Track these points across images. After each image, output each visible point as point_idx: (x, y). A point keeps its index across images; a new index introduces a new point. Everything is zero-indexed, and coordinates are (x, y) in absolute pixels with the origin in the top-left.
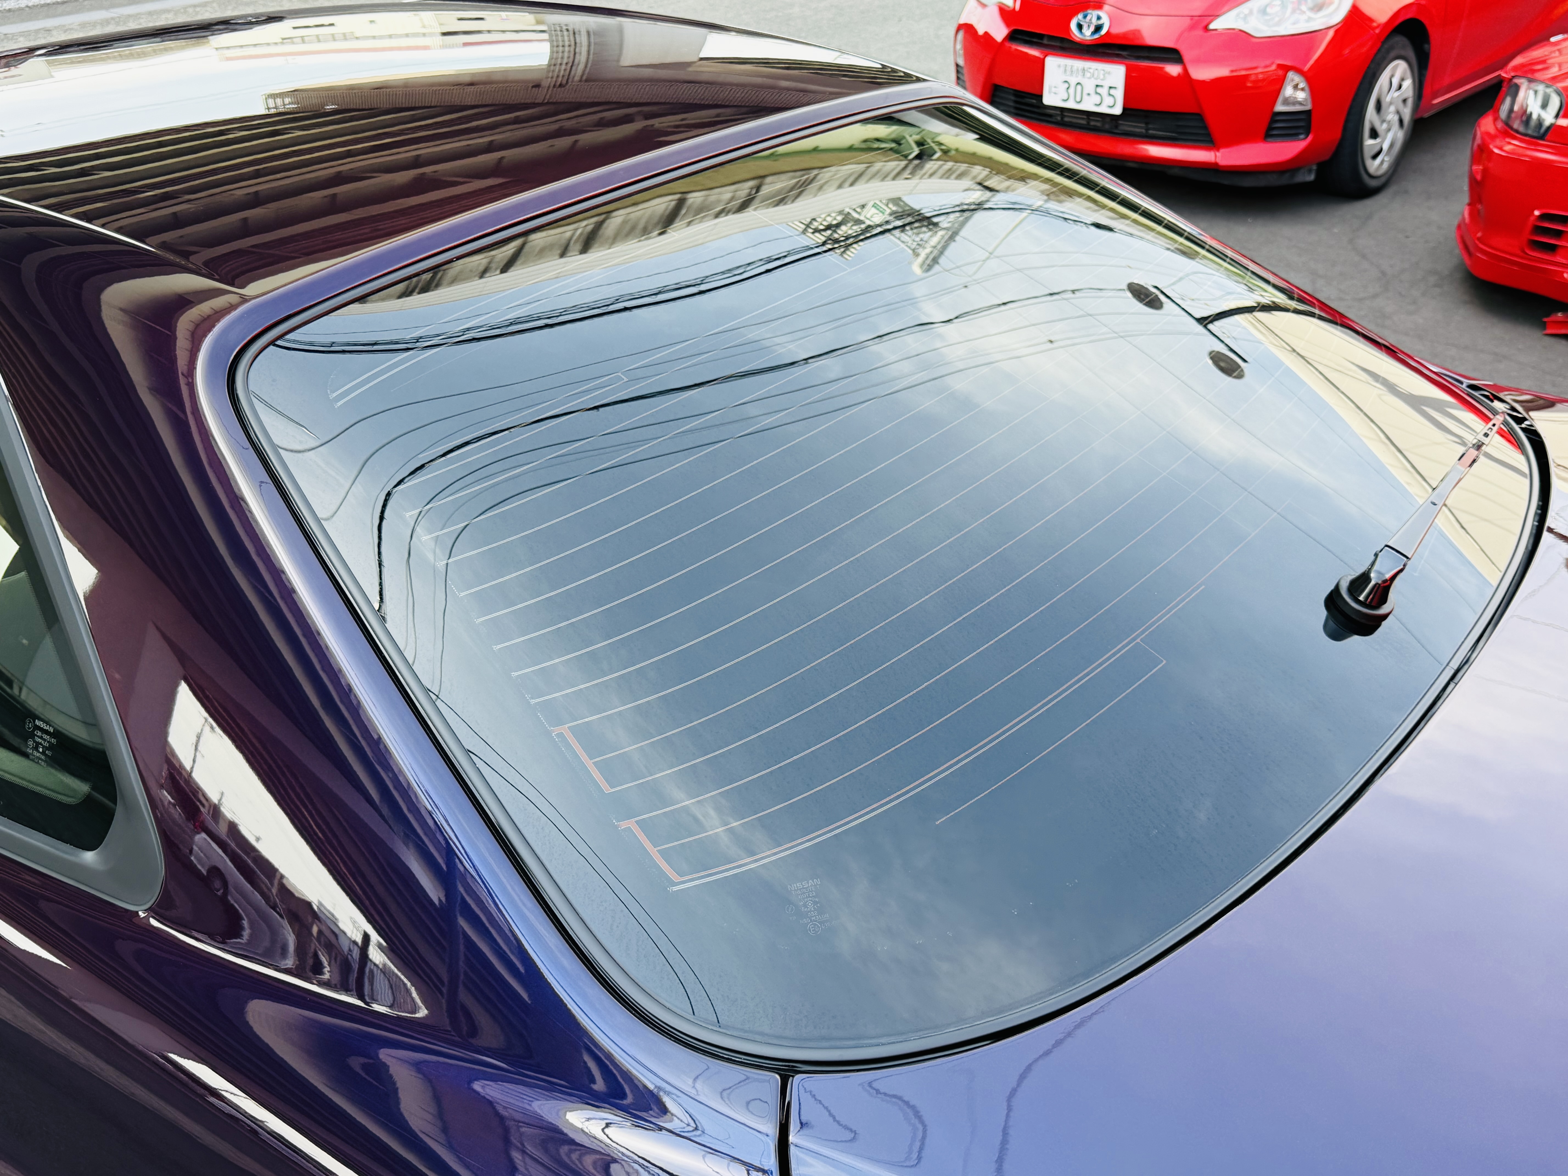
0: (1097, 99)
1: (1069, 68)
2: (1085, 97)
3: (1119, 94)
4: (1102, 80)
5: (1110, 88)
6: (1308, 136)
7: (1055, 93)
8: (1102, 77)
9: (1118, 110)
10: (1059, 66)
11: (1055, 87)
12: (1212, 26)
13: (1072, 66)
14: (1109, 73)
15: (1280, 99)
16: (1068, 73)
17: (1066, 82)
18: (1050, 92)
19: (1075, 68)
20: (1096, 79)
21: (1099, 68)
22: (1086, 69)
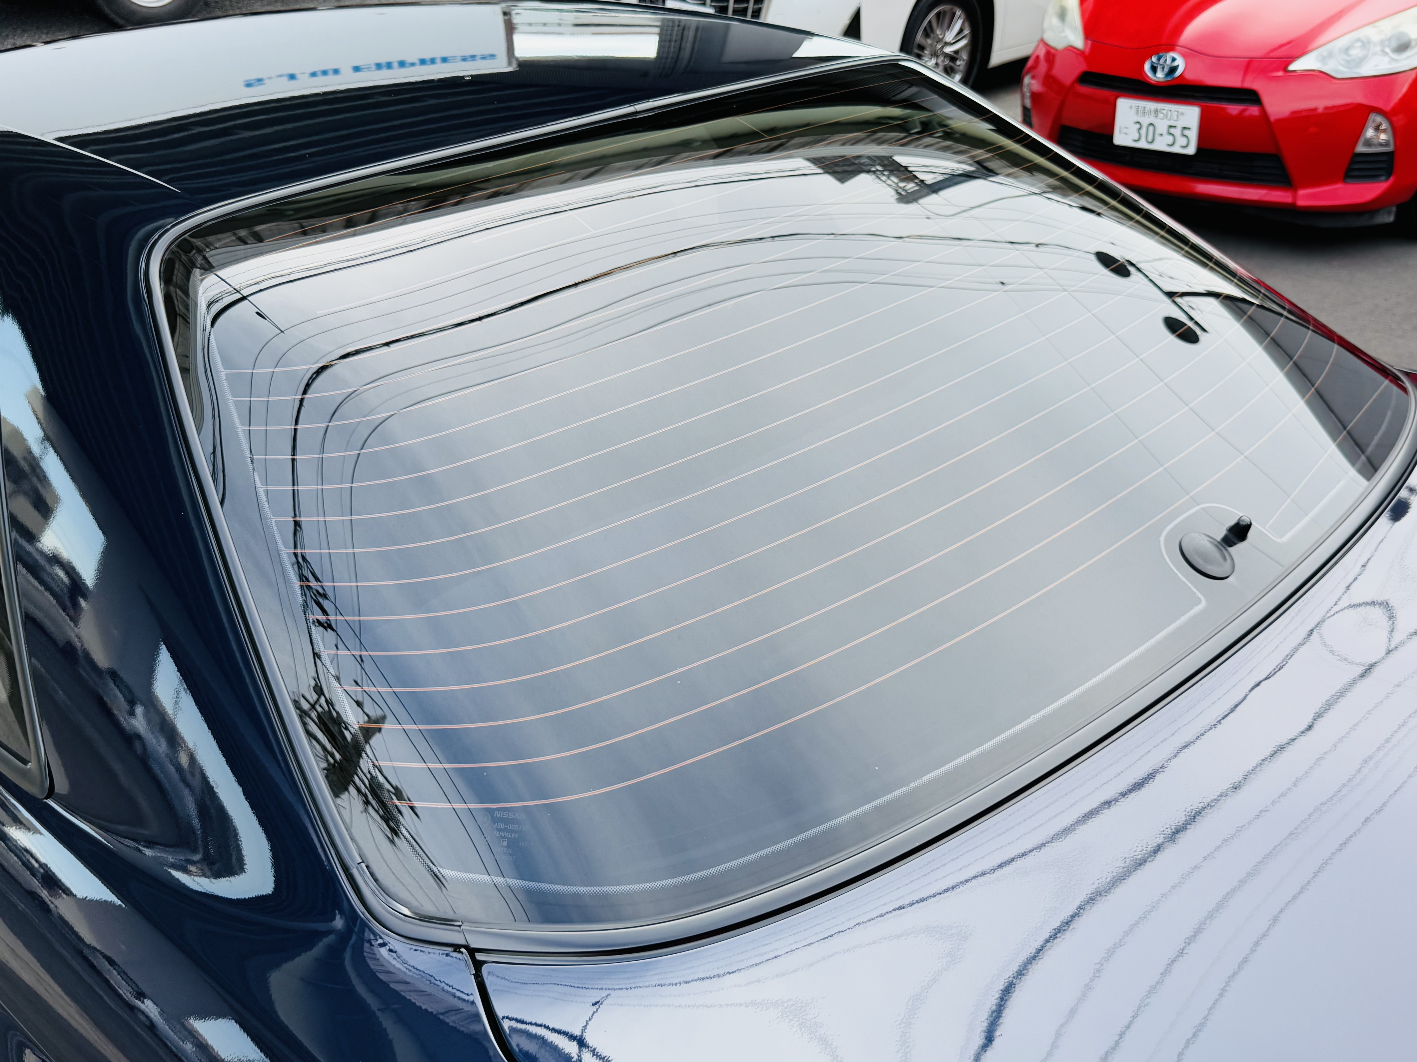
0: (1170, 139)
1: (1141, 110)
2: (1157, 138)
3: (1193, 135)
4: (1176, 120)
5: (1185, 128)
6: (1389, 178)
7: (1126, 134)
8: (1175, 118)
9: (1191, 150)
10: (1131, 107)
11: (1126, 128)
13: (1145, 108)
14: (1182, 114)
15: (1361, 140)
16: (1140, 114)
17: (1138, 122)
18: (1120, 132)
19: (1147, 109)
20: (1169, 120)
21: (1173, 109)
22: (1159, 110)
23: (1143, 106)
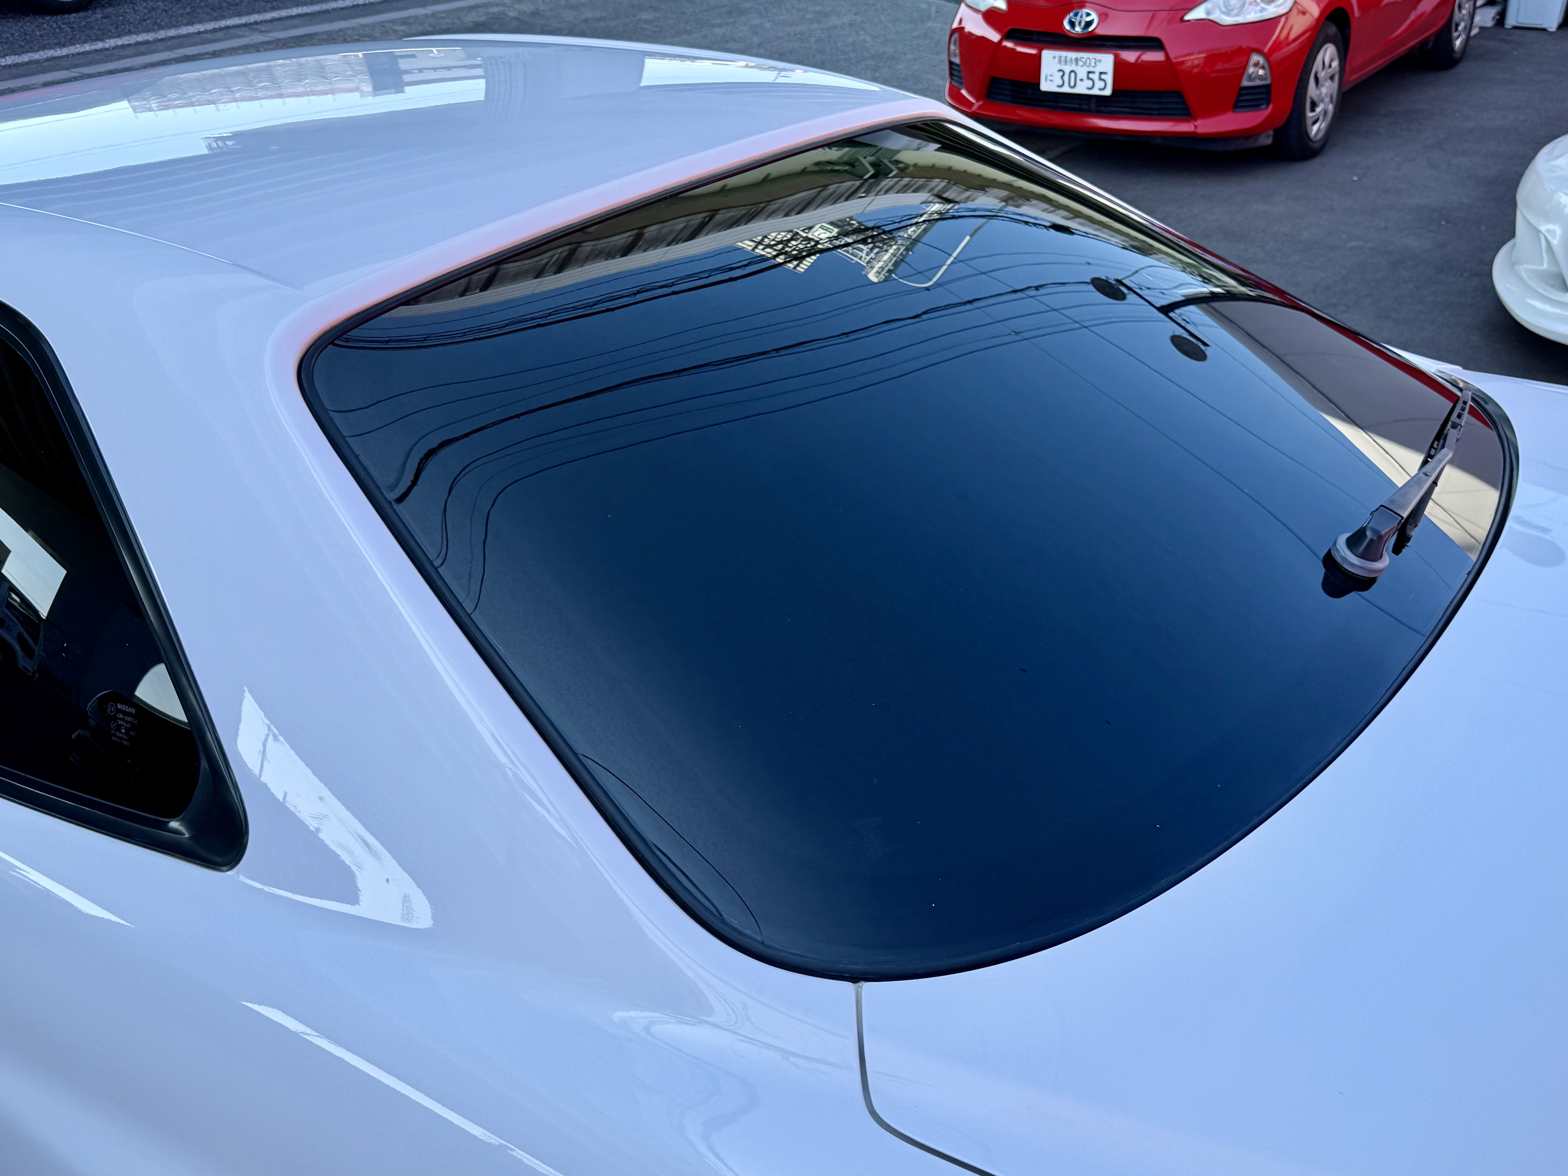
0: (1090, 83)
1: (1063, 59)
2: (1078, 82)
3: (1109, 78)
4: (1094, 67)
5: (1101, 73)
6: (1268, 106)
7: (1051, 81)
8: (1093, 64)
9: (1108, 92)
10: (1054, 57)
11: (1051, 76)
12: (1187, 18)
13: (1066, 57)
14: (1100, 61)
15: (1245, 76)
16: (1063, 63)
17: (1060, 70)
18: (1046, 80)
19: (1068, 59)
20: (1088, 67)
21: (1091, 58)
22: (1079, 59)
23: (1065, 55)
